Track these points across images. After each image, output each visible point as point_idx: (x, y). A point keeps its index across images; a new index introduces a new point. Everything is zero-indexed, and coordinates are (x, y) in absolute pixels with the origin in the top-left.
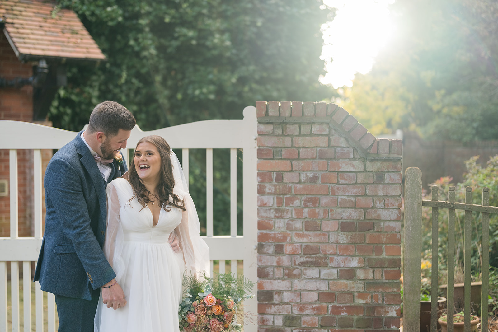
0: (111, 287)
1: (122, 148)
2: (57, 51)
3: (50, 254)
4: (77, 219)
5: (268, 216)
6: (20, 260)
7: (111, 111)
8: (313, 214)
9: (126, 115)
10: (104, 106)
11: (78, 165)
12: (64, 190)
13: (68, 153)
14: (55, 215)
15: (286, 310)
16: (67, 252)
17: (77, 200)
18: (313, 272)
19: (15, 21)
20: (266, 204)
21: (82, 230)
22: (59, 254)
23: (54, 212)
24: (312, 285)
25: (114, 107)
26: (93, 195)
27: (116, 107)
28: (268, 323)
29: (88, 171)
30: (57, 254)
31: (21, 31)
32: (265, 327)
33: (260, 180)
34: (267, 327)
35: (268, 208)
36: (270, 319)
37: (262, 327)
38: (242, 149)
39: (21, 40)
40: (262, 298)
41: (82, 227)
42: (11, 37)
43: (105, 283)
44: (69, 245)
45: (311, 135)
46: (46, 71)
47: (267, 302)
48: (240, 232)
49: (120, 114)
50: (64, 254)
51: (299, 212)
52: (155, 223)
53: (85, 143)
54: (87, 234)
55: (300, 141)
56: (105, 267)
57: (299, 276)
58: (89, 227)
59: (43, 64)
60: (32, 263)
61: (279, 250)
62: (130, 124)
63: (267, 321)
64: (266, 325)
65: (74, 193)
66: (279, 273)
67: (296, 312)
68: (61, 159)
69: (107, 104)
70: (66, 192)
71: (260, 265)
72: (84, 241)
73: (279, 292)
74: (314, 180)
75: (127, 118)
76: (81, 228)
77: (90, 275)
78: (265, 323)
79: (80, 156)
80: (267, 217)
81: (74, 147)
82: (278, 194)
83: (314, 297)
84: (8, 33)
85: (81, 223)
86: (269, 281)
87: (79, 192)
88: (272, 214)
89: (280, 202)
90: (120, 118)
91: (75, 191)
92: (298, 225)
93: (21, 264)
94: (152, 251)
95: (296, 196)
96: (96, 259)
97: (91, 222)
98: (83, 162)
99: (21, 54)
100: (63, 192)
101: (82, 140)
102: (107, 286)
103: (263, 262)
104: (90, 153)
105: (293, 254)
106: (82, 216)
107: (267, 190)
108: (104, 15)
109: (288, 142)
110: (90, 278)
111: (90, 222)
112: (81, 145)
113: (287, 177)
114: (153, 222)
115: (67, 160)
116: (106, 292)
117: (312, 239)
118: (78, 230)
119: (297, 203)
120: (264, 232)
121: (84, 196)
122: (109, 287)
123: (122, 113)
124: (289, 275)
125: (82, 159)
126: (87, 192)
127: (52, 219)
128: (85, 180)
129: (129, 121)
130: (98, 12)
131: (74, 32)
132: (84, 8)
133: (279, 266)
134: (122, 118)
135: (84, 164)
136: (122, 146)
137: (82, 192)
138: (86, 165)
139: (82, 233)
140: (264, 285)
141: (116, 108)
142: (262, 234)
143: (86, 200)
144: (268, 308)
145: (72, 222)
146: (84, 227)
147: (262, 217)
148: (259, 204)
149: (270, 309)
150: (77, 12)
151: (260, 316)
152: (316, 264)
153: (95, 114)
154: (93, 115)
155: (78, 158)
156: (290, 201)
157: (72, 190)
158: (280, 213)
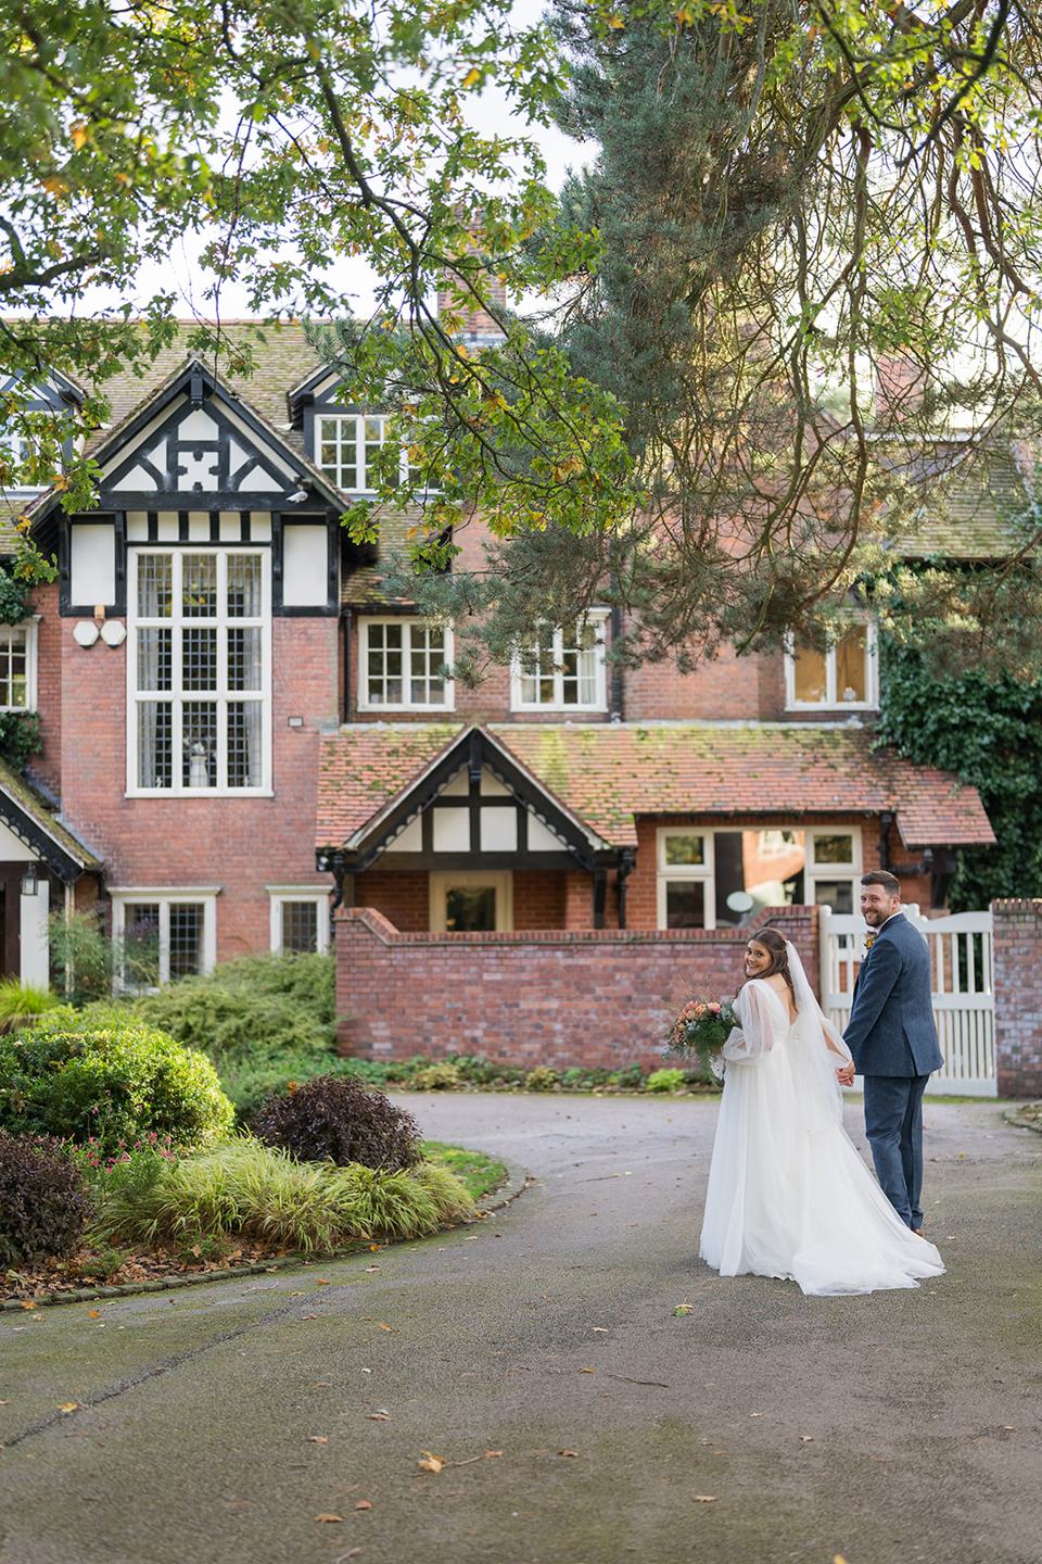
2: (945, 837)
8: (1028, 976)
15: (1013, 1042)
18: (1028, 1016)
19: (908, 808)
24: (1028, 1025)
31: (912, 818)
39: (910, 829)
42: (901, 827)
45: (1025, 921)
47: (1002, 1037)
51: (1019, 974)
55: (1018, 926)
57: (1021, 1019)
59: (928, 853)
61: (1008, 1001)
66: (1008, 1016)
67: (1019, 1043)
73: (1009, 1030)
74: (1027, 953)
82: (1007, 963)
83: (1030, 1033)
84: (899, 822)
88: (1003, 976)
89: (1007, 968)
92: (1019, 983)
95: (1017, 963)
99: (907, 845)
105: (1016, 1004)
108: (1012, 786)
109: (1011, 927)
113: (1011, 951)
117: (1028, 992)
119: (1017, 968)
124: (1014, 1018)
130: (1005, 783)
132: (989, 781)
133: (1008, 1011)
149: (1004, 1041)
150: (978, 788)
152: (1031, 1010)
156: (1013, 967)
158: (1007, 975)
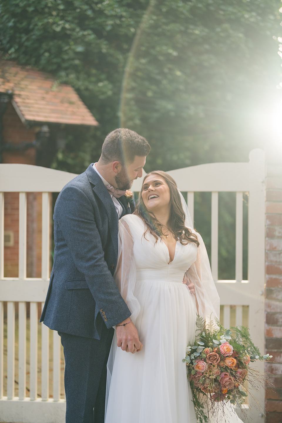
0: (126, 325)
1: (138, 177)
3: (61, 291)
4: (90, 251)
5: (278, 260)
6: (28, 300)
7: (125, 138)
9: (141, 140)
10: (116, 134)
11: (91, 194)
12: (76, 218)
13: (80, 181)
14: (65, 249)
16: (79, 288)
17: (91, 230)
19: (22, 93)
20: (275, 248)
21: (97, 262)
22: (70, 290)
23: (65, 246)
25: (126, 133)
26: (106, 226)
27: (129, 133)
28: (277, 372)
29: (101, 200)
30: (68, 290)
31: (27, 101)
32: (274, 376)
33: (268, 222)
34: (276, 376)
35: (277, 252)
36: (279, 368)
37: (271, 376)
38: (249, 192)
39: (26, 109)
40: (271, 346)
41: (95, 258)
42: (18, 107)
43: (121, 321)
44: (80, 281)
46: (47, 135)
47: (276, 350)
48: (245, 277)
49: (135, 140)
50: (75, 290)
52: (171, 259)
53: (97, 173)
54: (102, 266)
56: (121, 304)
58: (103, 259)
60: (39, 304)
62: (145, 149)
63: (276, 370)
64: (275, 374)
65: (87, 223)
68: (74, 187)
69: (119, 132)
70: (78, 221)
71: (269, 310)
72: (99, 274)
75: (142, 144)
76: (95, 260)
77: (104, 312)
78: (274, 372)
79: (92, 185)
80: (276, 262)
81: (86, 177)
84: (16, 103)
85: (95, 254)
86: (279, 328)
87: (92, 222)
90: (135, 144)
91: (88, 220)
93: (28, 304)
94: (170, 290)
96: (111, 294)
97: (105, 255)
98: (95, 191)
99: (27, 121)
100: (76, 220)
101: (94, 170)
102: (122, 324)
103: (272, 308)
104: (103, 182)
106: (95, 247)
107: (277, 234)
108: (96, 89)
110: (104, 316)
111: (104, 253)
112: (93, 174)
114: (169, 257)
115: (80, 188)
116: (120, 331)
118: (92, 262)
120: (274, 277)
121: (97, 227)
122: (124, 325)
123: (136, 138)
125: (94, 189)
126: (101, 223)
127: (62, 254)
128: (98, 209)
129: (144, 146)
130: (91, 87)
131: (71, 103)
134: (137, 144)
135: (97, 193)
136: (139, 175)
137: (95, 222)
138: (99, 195)
139: (97, 266)
140: (273, 332)
141: (129, 135)
142: (271, 279)
143: (99, 231)
144: (277, 357)
145: (85, 254)
146: (98, 259)
147: (271, 261)
148: (268, 248)
149: (279, 357)
150: (73, 86)
151: (269, 365)
153: (108, 143)
154: (106, 145)
155: (90, 187)
157: (85, 219)
